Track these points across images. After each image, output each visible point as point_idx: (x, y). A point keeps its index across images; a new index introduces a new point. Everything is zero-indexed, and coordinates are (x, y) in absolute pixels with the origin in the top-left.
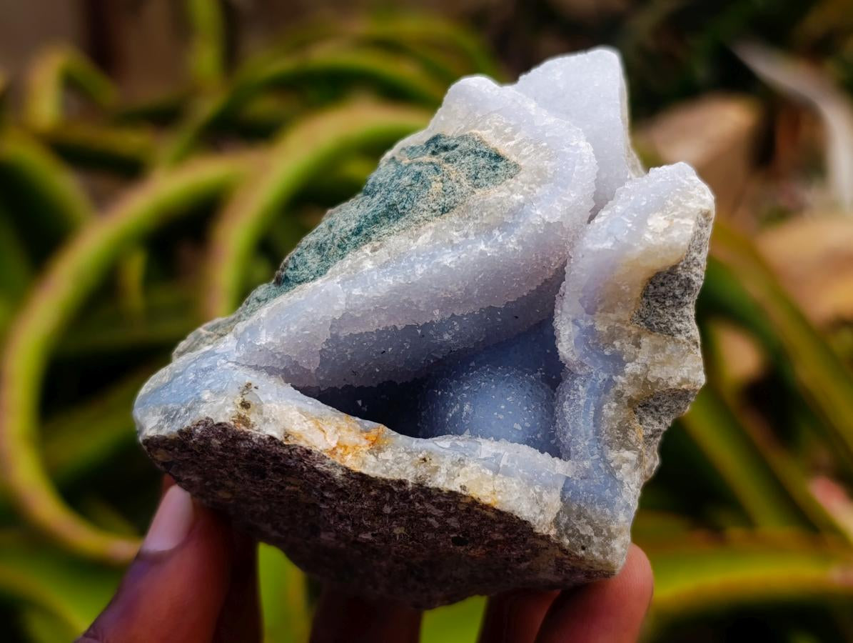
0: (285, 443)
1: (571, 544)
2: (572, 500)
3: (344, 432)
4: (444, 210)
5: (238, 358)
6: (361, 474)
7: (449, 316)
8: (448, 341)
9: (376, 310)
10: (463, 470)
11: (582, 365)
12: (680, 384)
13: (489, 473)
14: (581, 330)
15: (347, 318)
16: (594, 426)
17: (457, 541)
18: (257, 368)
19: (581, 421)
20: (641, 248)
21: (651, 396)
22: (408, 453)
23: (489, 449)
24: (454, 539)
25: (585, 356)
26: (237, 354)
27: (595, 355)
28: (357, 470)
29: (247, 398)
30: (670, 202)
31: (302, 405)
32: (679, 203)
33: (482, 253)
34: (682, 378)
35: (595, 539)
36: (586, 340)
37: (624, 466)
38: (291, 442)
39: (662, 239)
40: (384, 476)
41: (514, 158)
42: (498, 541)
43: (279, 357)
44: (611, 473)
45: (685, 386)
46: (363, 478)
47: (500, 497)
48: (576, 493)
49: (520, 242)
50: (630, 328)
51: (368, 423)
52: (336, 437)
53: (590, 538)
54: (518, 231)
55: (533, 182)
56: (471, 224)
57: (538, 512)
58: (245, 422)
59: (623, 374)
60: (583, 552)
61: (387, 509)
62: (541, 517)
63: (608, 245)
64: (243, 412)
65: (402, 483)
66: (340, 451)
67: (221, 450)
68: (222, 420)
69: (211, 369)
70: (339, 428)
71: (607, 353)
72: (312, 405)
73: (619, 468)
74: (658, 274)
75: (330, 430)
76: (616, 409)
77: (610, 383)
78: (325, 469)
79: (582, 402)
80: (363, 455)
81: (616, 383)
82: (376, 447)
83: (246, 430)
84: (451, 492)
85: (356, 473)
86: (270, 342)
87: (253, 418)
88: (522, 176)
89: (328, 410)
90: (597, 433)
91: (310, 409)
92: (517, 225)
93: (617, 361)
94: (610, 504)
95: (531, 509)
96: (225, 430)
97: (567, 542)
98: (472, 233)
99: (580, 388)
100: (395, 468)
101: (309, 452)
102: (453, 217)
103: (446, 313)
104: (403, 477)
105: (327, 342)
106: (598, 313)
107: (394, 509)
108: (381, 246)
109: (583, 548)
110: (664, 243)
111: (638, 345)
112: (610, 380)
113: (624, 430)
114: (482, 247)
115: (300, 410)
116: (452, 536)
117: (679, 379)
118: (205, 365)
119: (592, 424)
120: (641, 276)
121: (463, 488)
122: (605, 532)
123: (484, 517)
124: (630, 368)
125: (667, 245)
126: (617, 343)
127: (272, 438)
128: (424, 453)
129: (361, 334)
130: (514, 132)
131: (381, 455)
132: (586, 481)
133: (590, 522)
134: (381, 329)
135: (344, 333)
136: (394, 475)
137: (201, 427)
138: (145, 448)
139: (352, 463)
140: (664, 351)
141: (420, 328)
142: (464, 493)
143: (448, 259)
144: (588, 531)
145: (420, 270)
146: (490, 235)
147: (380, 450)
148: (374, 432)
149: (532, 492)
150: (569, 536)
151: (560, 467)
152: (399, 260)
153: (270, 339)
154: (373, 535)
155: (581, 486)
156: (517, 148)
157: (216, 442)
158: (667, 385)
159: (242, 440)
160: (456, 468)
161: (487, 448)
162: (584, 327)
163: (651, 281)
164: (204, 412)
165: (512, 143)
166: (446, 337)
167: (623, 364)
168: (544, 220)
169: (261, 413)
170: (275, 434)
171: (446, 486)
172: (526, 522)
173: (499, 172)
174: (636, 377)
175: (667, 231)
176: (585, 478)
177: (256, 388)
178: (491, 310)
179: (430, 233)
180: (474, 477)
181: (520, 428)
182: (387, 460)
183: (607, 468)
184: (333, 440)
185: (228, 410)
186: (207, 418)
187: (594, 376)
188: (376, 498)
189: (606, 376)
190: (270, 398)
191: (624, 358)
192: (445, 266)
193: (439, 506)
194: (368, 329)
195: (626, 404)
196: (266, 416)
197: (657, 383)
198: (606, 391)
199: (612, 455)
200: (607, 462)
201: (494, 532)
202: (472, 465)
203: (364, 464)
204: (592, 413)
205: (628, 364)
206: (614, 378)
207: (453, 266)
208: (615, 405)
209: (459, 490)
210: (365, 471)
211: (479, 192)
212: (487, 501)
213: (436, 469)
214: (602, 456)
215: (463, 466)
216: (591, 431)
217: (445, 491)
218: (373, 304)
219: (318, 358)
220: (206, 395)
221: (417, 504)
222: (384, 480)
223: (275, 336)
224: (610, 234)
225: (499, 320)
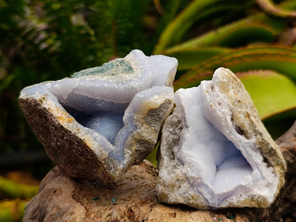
0: (48, 111)
1: (106, 167)
2: (111, 156)
3: (63, 115)
4: (113, 75)
5: (49, 88)
6: (62, 126)
7: (102, 100)
8: (100, 106)
9: (85, 90)
10: (86, 136)
11: (127, 124)
12: (149, 140)
13: (92, 139)
14: (130, 116)
15: (77, 89)
16: (124, 141)
17: (80, 155)
18: (52, 92)
19: (121, 138)
20: (149, 101)
21: (141, 140)
22: (76, 126)
23: (96, 135)
24: (79, 154)
25: (129, 123)
26: (49, 87)
27: (131, 123)
28: (62, 124)
29: (45, 97)
30: (162, 94)
31: (57, 104)
32: (164, 95)
33: (114, 87)
34: (150, 138)
35: (113, 169)
36: (130, 119)
37: (127, 154)
38: (49, 111)
39: (155, 101)
40: (67, 128)
41: (135, 70)
42: (89, 159)
43: (58, 92)
44: (124, 154)
45: (150, 141)
46: (62, 127)
47: (92, 146)
48: (113, 155)
49: (124, 88)
50: (142, 120)
51: (71, 116)
52: (61, 115)
53: (112, 168)
54: (125, 85)
55: (135, 77)
56: (116, 80)
57: (100, 154)
58: (42, 102)
59: (136, 131)
60: (108, 171)
61: (65, 138)
62: (100, 156)
63: (142, 96)
64: (42, 100)
65: (70, 132)
66: (60, 118)
67: (34, 106)
68: (36, 99)
69: (42, 88)
70: (63, 113)
71: (134, 124)
72: (59, 106)
73: (126, 154)
74: (152, 109)
75: (60, 113)
76: (131, 139)
77: (132, 132)
78: (54, 121)
79: (123, 133)
80: (65, 122)
81: (133, 132)
82: (69, 122)
83: (41, 104)
84: (80, 139)
85: (61, 125)
86: (57, 87)
87: (44, 102)
88: (133, 75)
89: (62, 108)
90: (124, 143)
91: (58, 106)
92: (125, 84)
93: (136, 127)
94: (120, 162)
95: (99, 152)
96: (36, 101)
97: (106, 166)
98: (115, 82)
99: (124, 130)
100: (71, 128)
101: (52, 115)
102: (113, 77)
103: (102, 99)
104: (71, 131)
105: (70, 93)
106: (136, 113)
107: (67, 138)
108: (94, 77)
109: (109, 170)
110: (155, 102)
111: (142, 126)
112: (132, 131)
113: (131, 145)
114: (115, 86)
115: (56, 105)
116: (79, 153)
117: (149, 138)
118: (41, 87)
119: (123, 140)
120: (148, 108)
121: (84, 139)
122: (116, 168)
123: (87, 150)
124: (138, 130)
125: (155, 103)
126: (137, 123)
127: (45, 108)
128: (80, 128)
129: (79, 95)
130: (139, 65)
131: (69, 124)
132: (116, 153)
133: (113, 164)
134: (84, 95)
135: (75, 92)
136: (70, 129)
137: (31, 99)
138: (19, 101)
139: (61, 122)
140: (148, 130)
141: (94, 100)
142: (84, 141)
143: (106, 85)
144: (112, 166)
145: (98, 85)
146: (119, 84)
147: (70, 123)
148: (71, 118)
149: (101, 148)
150: (107, 165)
151: (111, 147)
152: (95, 81)
153: (58, 86)
154: (61, 144)
155: (115, 154)
156: (137, 69)
157: (33, 104)
158: (145, 138)
159: (39, 106)
160: (85, 134)
161: (96, 134)
162: (131, 115)
163: (150, 110)
164: (33, 96)
165: (137, 67)
166: (100, 104)
167: (137, 129)
168: (132, 86)
169: (46, 101)
170: (47, 107)
171: (80, 137)
172: (96, 155)
173: (129, 72)
174: (139, 133)
175: (157, 99)
176: (117, 152)
177: (48, 96)
178: (113, 103)
179: (106, 78)
180: (88, 138)
181: (107, 134)
182: (70, 125)
183: (123, 152)
184: (60, 115)
185: (39, 97)
186: (34, 97)
187: (129, 128)
188: (63, 134)
189: (132, 130)
190: (50, 99)
191: (138, 127)
192: (104, 86)
193: (77, 142)
194: (81, 94)
195: (134, 139)
196: (47, 103)
197: (143, 137)
198: (130, 133)
199: (126, 150)
200: (124, 151)
201: (89, 155)
202: (89, 135)
203: (64, 124)
204: (125, 137)
205: (138, 129)
206: (133, 131)
207: (106, 87)
208: (131, 138)
209: (83, 139)
210: (63, 125)
211: (122, 74)
212: (89, 145)
213: (80, 133)
214: (123, 149)
215: (87, 135)
216: (122, 142)
217: (79, 138)
218: (84, 88)
219: (67, 96)
220: (37, 93)
221: (72, 139)
222: (67, 129)
223: (59, 86)
224: (143, 94)
225: (115, 107)
